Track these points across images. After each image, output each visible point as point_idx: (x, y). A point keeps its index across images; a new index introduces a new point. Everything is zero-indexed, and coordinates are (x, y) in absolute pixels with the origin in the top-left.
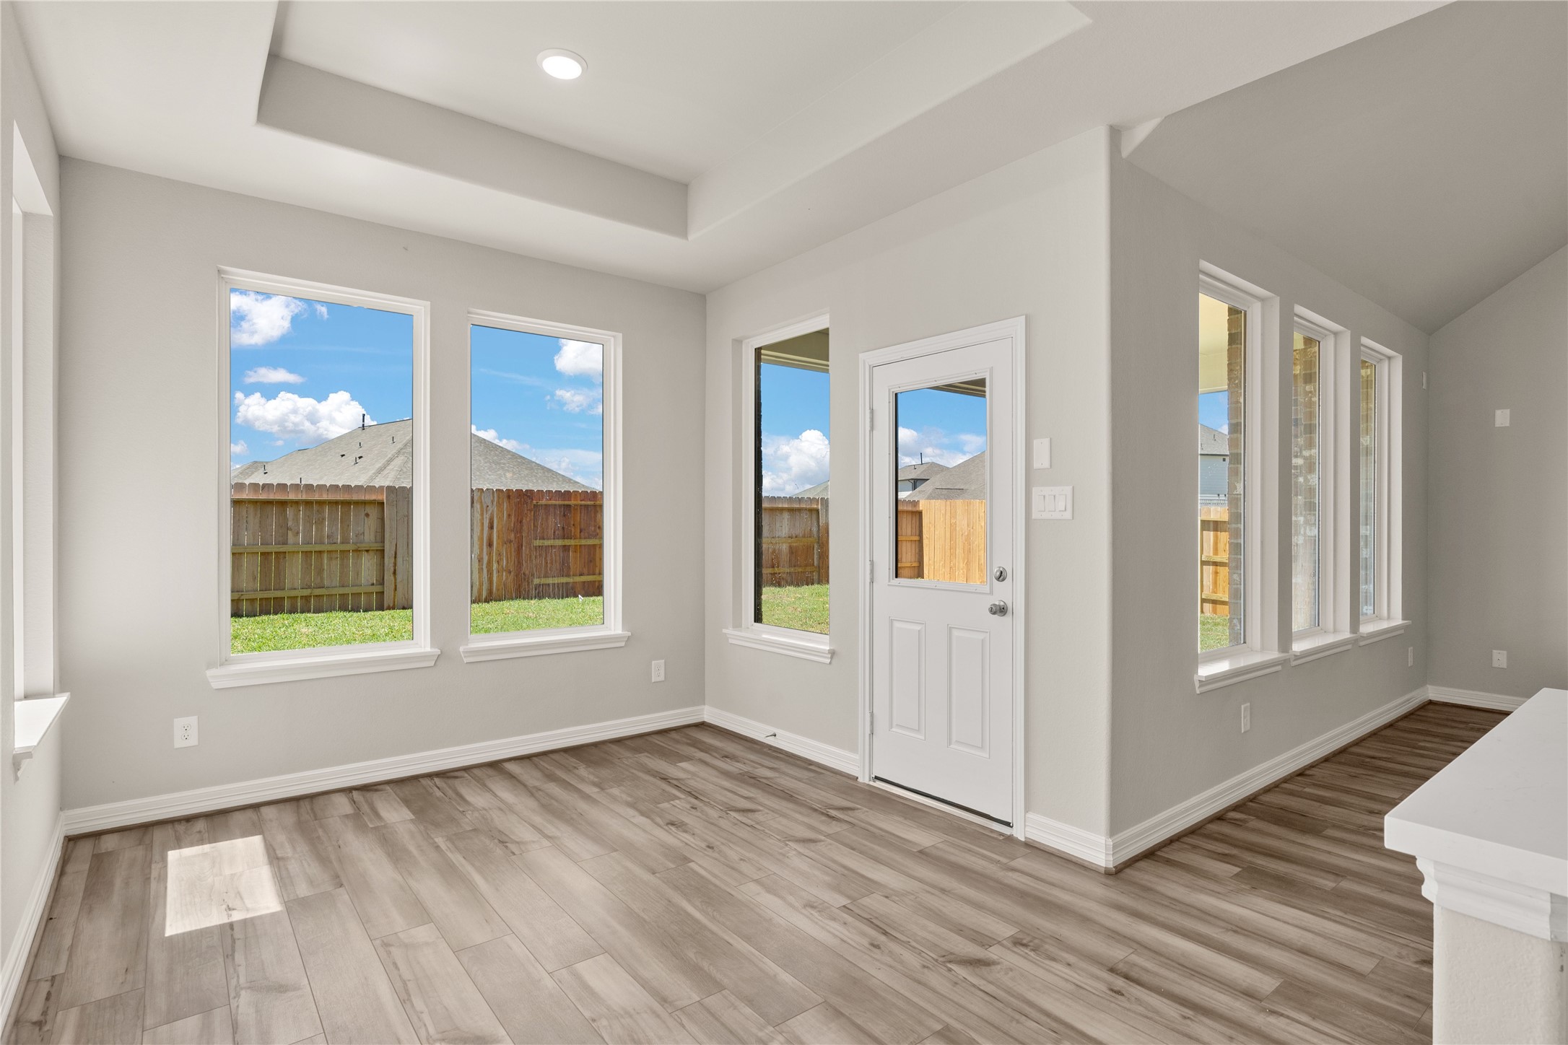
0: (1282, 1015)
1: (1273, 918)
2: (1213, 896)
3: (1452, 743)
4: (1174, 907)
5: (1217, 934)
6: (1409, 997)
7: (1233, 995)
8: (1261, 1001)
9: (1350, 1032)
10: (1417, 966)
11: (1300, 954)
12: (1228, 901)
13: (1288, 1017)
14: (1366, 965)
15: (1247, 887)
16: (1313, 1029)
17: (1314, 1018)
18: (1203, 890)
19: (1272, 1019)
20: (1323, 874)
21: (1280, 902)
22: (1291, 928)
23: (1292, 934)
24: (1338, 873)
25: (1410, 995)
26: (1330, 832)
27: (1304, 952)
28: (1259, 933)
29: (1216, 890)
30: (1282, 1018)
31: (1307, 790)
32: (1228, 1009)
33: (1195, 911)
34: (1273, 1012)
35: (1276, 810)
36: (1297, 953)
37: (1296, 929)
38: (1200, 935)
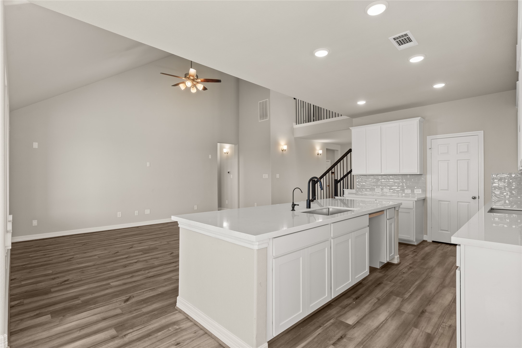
0: (127, 334)
1: (83, 318)
2: (58, 327)
3: (38, 252)
4: (53, 339)
5: (79, 334)
6: (135, 310)
7: (112, 341)
8: (118, 336)
9: (141, 324)
10: (125, 304)
11: (105, 320)
12: (64, 325)
13: (129, 333)
14: (119, 311)
15: (61, 317)
16: (136, 331)
17: (132, 329)
18: (51, 328)
19: (127, 337)
20: (72, 300)
21: (77, 314)
22: (91, 317)
23: (94, 318)
24: (76, 297)
25: (135, 309)
26: (53, 290)
27: (104, 319)
28: (88, 324)
29: (55, 325)
30: (128, 335)
31: (22, 283)
32: (117, 345)
33: (61, 334)
34: (125, 335)
35: (24, 294)
36: (103, 321)
37: (94, 316)
38: (75, 338)
